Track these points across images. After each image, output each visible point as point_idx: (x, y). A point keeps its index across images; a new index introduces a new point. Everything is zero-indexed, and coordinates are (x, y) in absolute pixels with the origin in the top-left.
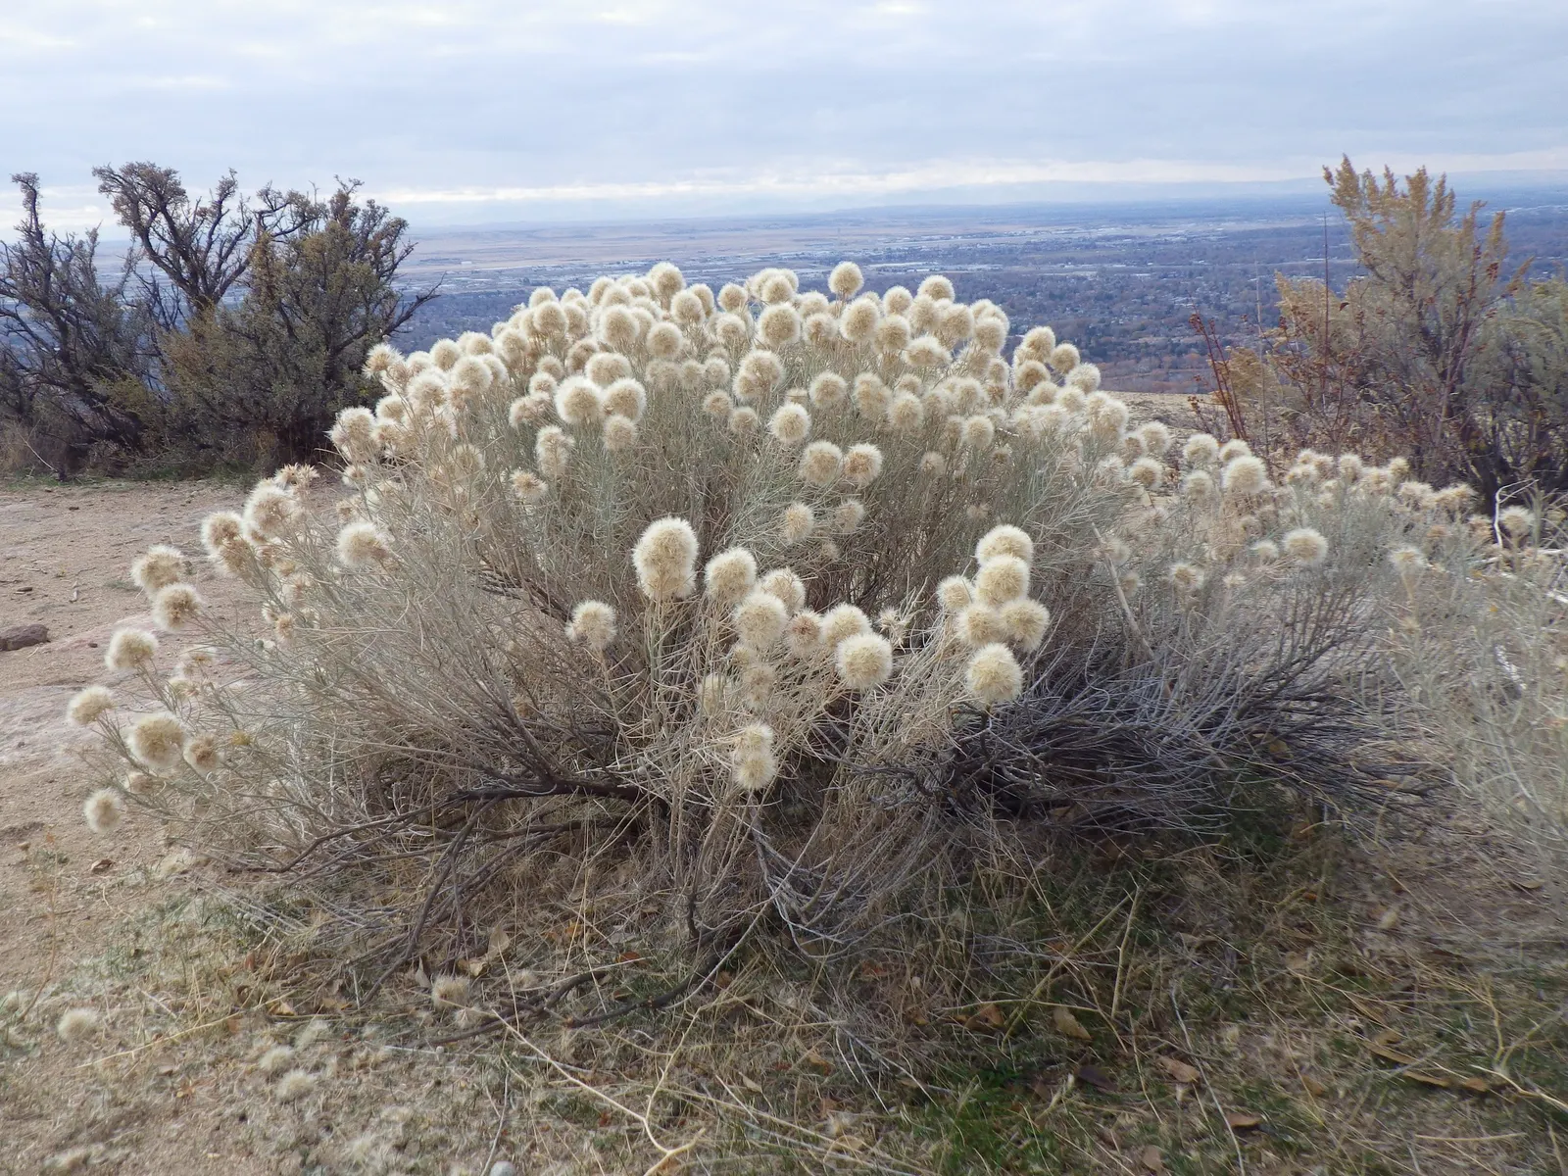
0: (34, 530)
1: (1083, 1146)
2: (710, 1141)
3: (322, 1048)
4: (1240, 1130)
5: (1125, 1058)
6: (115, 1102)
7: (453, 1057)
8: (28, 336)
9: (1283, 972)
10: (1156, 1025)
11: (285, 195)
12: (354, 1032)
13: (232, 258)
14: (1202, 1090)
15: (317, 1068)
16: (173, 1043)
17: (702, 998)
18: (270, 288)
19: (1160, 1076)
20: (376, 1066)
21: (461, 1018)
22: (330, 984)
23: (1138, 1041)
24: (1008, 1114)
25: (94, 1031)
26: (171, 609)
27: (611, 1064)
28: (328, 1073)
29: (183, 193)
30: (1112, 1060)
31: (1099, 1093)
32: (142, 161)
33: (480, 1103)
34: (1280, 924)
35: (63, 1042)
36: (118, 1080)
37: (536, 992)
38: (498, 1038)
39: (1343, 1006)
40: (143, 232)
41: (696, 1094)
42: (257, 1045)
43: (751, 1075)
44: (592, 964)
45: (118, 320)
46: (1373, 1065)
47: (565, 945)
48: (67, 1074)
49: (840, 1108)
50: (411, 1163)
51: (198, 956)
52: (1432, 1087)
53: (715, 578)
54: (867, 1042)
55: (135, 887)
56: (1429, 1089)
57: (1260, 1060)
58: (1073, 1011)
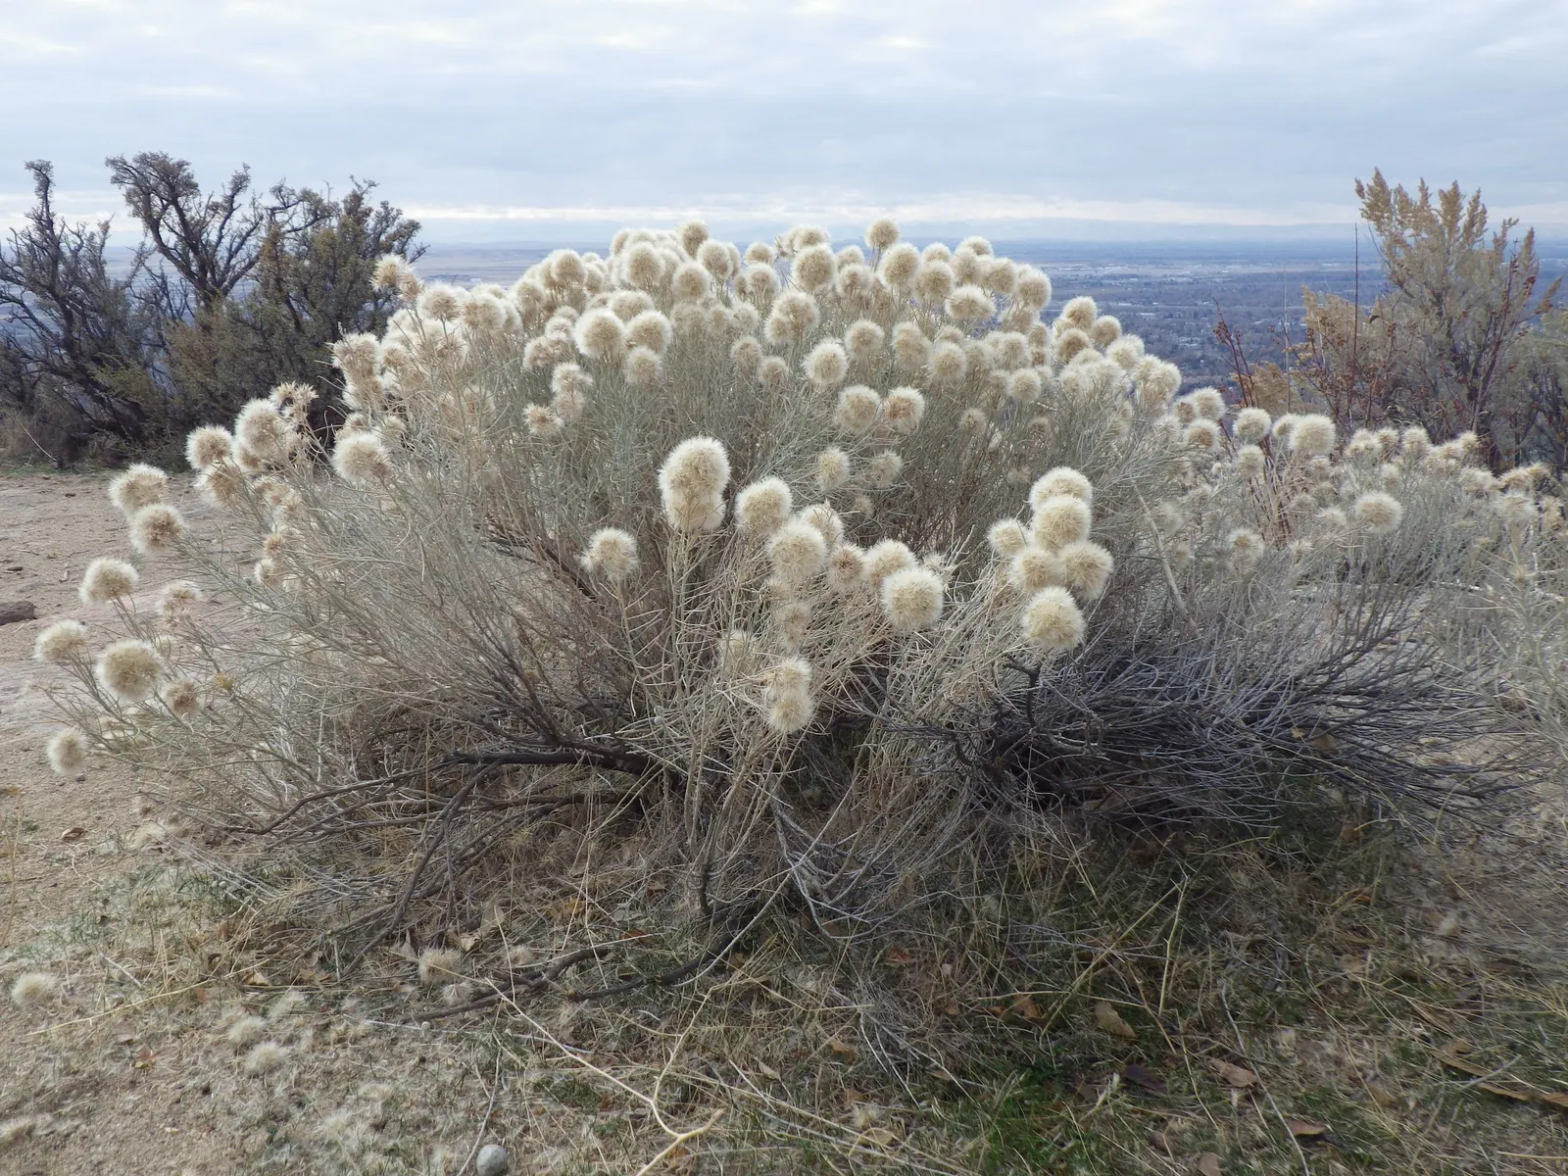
0: (28, 513)
1: (1132, 1150)
2: (721, 1130)
3: (296, 1020)
4: (1303, 1139)
5: (1173, 1058)
6: (67, 1071)
7: (440, 1033)
8: (32, 324)
9: (1339, 975)
10: (1205, 1026)
11: (298, 192)
12: (333, 1005)
13: (242, 254)
14: (1259, 1096)
15: (290, 1041)
16: (136, 1011)
17: (713, 979)
18: (278, 280)
19: (1212, 1079)
20: (355, 1041)
21: (449, 994)
22: (308, 955)
23: (1188, 1042)
24: (1049, 1113)
25: (51, 998)
26: (150, 530)
27: (614, 1045)
28: (303, 1046)
29: (195, 186)
30: (1160, 1061)
31: (1147, 1094)
32: (154, 151)
33: (468, 1082)
34: (1333, 926)
35: (16, 1008)
36: (72, 1049)
37: (532, 969)
38: (489, 1015)
39: (1406, 1013)
40: (153, 225)
41: (708, 1080)
42: (226, 1015)
43: (767, 1061)
44: (594, 940)
45: (125, 311)
46: (1444, 1076)
47: (564, 921)
48: (17, 1041)
49: (866, 1099)
50: (390, 1144)
51: (169, 924)
52: (1512, 1101)
53: (747, 509)
54: (894, 1031)
55: (108, 855)
56: (1506, 1103)
57: (1319, 1066)
58: (1115, 1007)
